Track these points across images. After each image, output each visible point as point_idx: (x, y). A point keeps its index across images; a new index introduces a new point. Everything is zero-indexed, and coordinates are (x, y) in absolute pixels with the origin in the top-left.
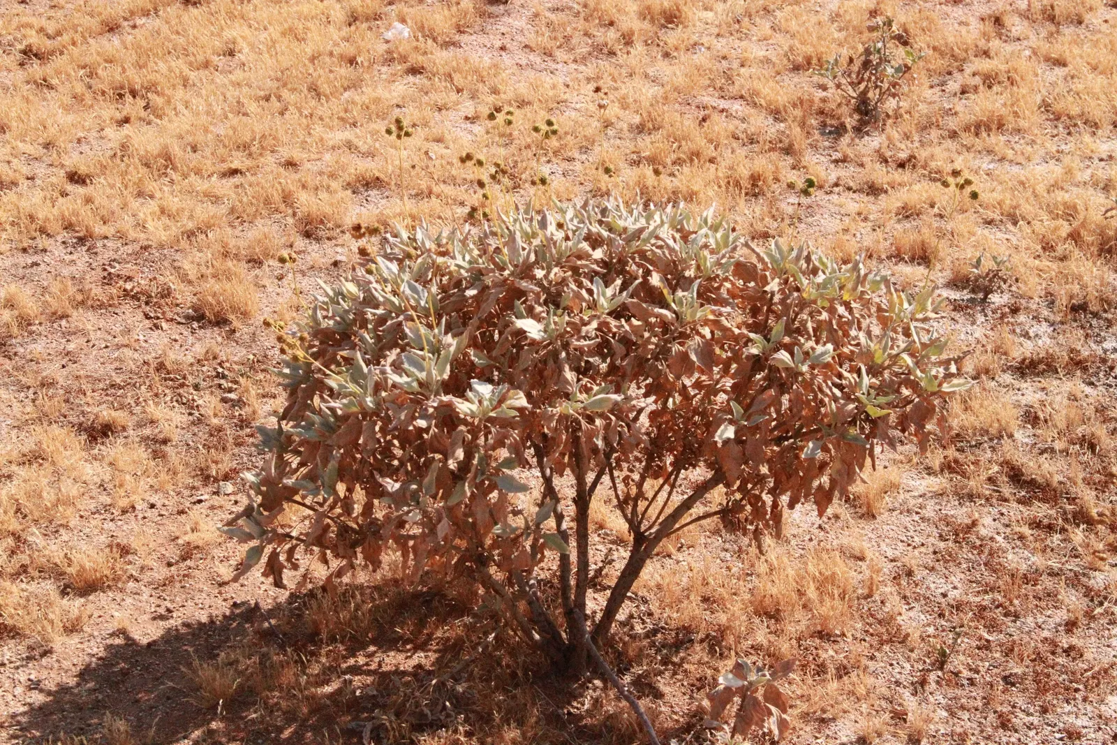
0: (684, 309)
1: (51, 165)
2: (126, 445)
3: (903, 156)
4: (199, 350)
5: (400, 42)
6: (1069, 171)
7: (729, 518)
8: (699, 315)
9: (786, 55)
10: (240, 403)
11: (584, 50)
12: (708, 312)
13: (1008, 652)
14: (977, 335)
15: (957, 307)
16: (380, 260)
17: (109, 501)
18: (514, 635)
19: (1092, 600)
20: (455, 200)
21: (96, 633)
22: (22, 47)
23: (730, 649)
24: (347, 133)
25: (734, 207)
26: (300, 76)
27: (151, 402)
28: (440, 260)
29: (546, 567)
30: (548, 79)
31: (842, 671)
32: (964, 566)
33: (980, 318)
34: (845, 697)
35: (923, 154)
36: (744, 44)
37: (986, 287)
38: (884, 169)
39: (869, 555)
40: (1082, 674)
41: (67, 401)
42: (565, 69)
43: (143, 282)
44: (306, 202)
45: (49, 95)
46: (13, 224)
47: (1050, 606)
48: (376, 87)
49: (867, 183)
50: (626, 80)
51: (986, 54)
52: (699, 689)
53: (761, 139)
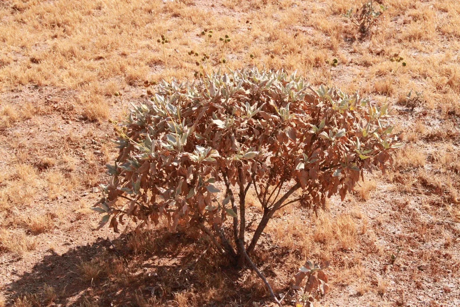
0: (283, 115)
1: (24, 55)
2: (54, 172)
3: (379, 50)
4: (85, 132)
5: (170, 3)
6: (448, 56)
7: (303, 202)
8: (290, 117)
9: (331, 8)
10: (101, 154)
11: (246, 6)
12: (293, 116)
13: (420, 257)
14: (409, 125)
15: (401, 113)
16: (156, 95)
17: (47, 195)
18: (214, 251)
19: (455, 235)
20: (192, 69)
21: (41, 251)
22: (13, 6)
23: (304, 256)
24: (147, 42)
25: (308, 72)
26: (128, 18)
27: (64, 154)
28: (182, 95)
29: (228, 222)
30: (231, 19)
31: (351, 265)
32: (403, 221)
33: (410, 118)
34: (352, 276)
35: (387, 49)
36: (313, 3)
37: (413, 105)
38: (371, 56)
39: (363, 216)
40: (451, 266)
41: (29, 154)
42: (238, 15)
43: (62, 104)
44: (129, 70)
45: (24, 26)
46: (8, 80)
47: (438, 237)
48: (160, 22)
49: (364, 61)
50: (264, 19)
51: (414, 7)
52: (291, 273)
53: (320, 44)
